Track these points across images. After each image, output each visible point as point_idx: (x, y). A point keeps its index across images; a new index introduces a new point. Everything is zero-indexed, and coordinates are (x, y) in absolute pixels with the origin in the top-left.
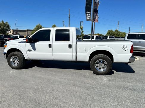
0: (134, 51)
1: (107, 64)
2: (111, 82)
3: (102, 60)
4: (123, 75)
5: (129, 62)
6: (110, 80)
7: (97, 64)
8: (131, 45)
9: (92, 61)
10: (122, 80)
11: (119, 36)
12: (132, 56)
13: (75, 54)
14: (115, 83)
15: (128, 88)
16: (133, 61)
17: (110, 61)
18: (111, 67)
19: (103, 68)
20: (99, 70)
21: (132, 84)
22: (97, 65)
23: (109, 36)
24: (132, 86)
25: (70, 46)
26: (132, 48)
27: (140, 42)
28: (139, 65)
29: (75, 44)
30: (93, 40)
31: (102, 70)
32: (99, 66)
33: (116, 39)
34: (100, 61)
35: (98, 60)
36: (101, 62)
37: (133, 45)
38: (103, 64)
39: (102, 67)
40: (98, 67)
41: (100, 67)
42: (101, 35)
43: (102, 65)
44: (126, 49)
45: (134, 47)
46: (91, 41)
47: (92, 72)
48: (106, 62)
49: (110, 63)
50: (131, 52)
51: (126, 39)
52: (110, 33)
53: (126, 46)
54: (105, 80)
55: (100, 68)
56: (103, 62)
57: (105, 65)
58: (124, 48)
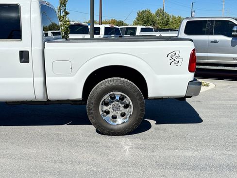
0: (198, 67)
1: (131, 104)
2: (143, 153)
3: (118, 94)
4: (174, 130)
5: (185, 97)
6: (139, 148)
7: (106, 104)
8: (191, 51)
9: (91, 98)
10: (171, 144)
11: (167, 28)
12: (195, 79)
13: (42, 79)
14: (152, 154)
15: (184, 166)
16: (197, 93)
17: (139, 95)
18: (142, 110)
19: (123, 115)
20: (111, 123)
21: (195, 154)
22: (105, 108)
23: (139, 28)
24: (194, 157)
25: (24, 56)
26: (193, 57)
27: (215, 42)
28: (213, 102)
29: (40, 48)
30: (96, 36)
31: (120, 121)
32: (111, 110)
33: (158, 34)
34: (113, 98)
35: (108, 95)
36: (118, 98)
37: (194, 50)
38: (121, 103)
39: (118, 114)
40: (107, 112)
41: (114, 113)
42: (121, 23)
43: (118, 108)
44: (177, 60)
45: (197, 54)
46: (92, 39)
47: (92, 128)
48: (128, 100)
49: (139, 102)
50: (190, 70)
51: (182, 35)
52: (145, 19)
53: (177, 53)
54: (127, 148)
55: (114, 117)
56: (122, 99)
57: (126, 106)
58: (173, 58)
